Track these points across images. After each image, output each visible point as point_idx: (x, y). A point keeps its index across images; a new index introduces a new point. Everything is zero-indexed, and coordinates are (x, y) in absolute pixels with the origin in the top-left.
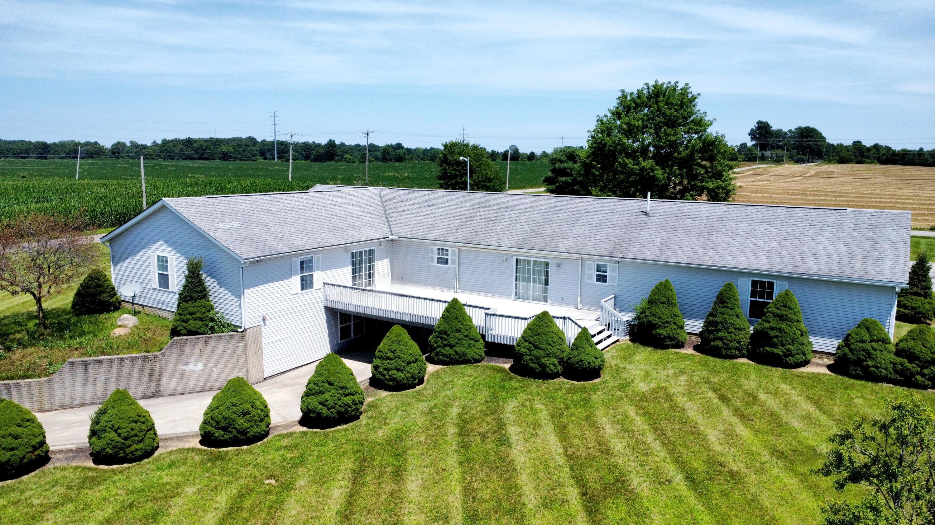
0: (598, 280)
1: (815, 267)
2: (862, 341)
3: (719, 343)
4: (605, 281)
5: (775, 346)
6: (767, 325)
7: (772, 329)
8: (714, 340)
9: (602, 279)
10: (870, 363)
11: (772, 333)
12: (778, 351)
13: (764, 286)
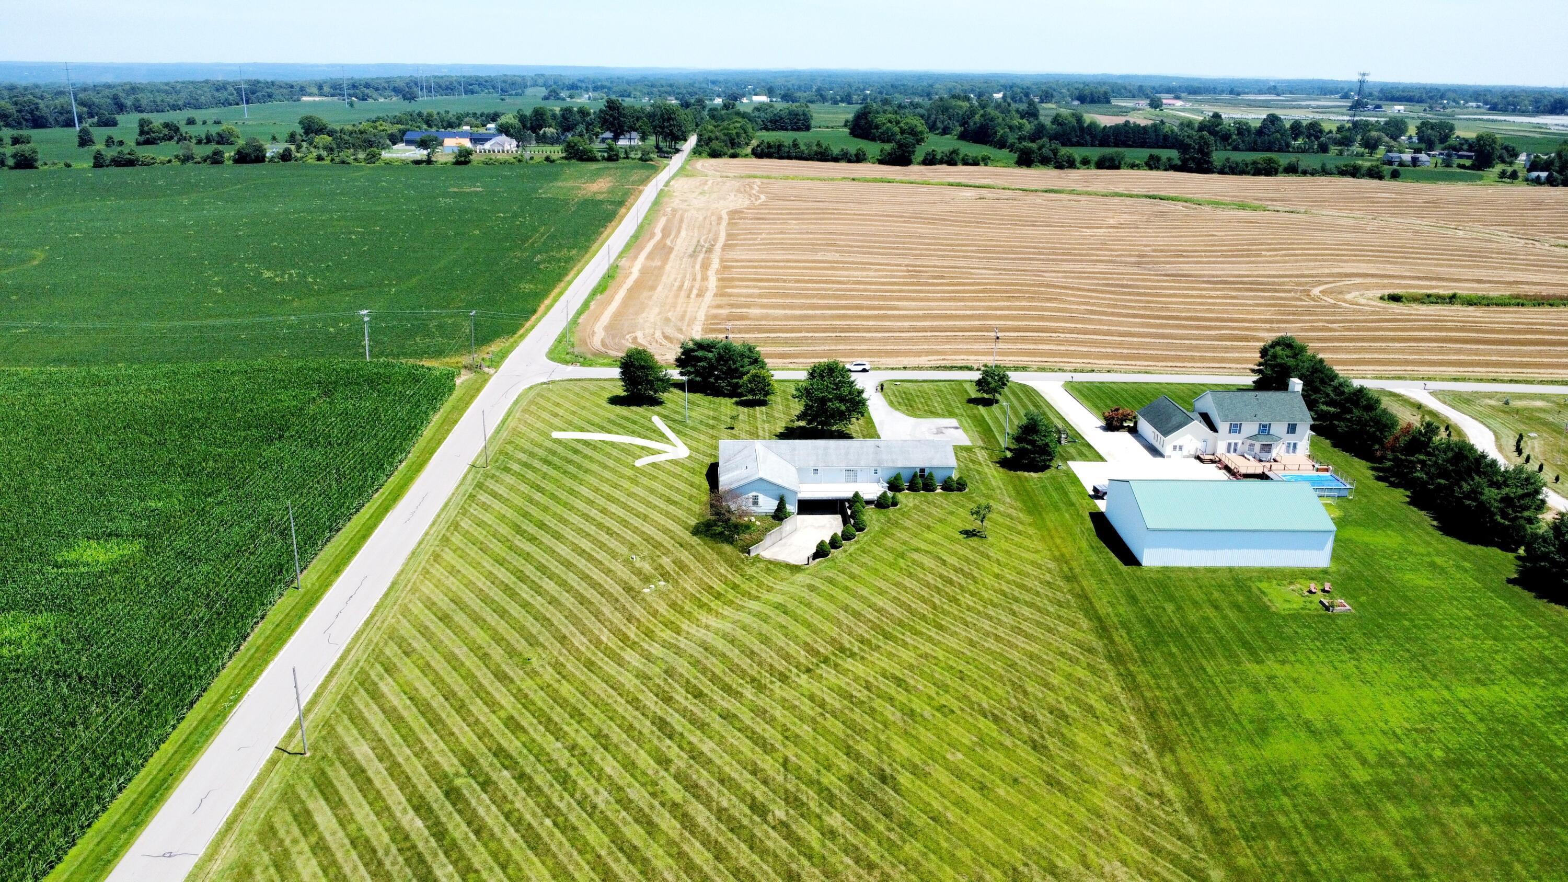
0: (875, 474)
1: (935, 463)
2: (950, 482)
3: (917, 488)
4: (877, 474)
5: (931, 487)
6: (928, 482)
7: (930, 483)
8: (915, 488)
10: (954, 488)
13: (922, 470)
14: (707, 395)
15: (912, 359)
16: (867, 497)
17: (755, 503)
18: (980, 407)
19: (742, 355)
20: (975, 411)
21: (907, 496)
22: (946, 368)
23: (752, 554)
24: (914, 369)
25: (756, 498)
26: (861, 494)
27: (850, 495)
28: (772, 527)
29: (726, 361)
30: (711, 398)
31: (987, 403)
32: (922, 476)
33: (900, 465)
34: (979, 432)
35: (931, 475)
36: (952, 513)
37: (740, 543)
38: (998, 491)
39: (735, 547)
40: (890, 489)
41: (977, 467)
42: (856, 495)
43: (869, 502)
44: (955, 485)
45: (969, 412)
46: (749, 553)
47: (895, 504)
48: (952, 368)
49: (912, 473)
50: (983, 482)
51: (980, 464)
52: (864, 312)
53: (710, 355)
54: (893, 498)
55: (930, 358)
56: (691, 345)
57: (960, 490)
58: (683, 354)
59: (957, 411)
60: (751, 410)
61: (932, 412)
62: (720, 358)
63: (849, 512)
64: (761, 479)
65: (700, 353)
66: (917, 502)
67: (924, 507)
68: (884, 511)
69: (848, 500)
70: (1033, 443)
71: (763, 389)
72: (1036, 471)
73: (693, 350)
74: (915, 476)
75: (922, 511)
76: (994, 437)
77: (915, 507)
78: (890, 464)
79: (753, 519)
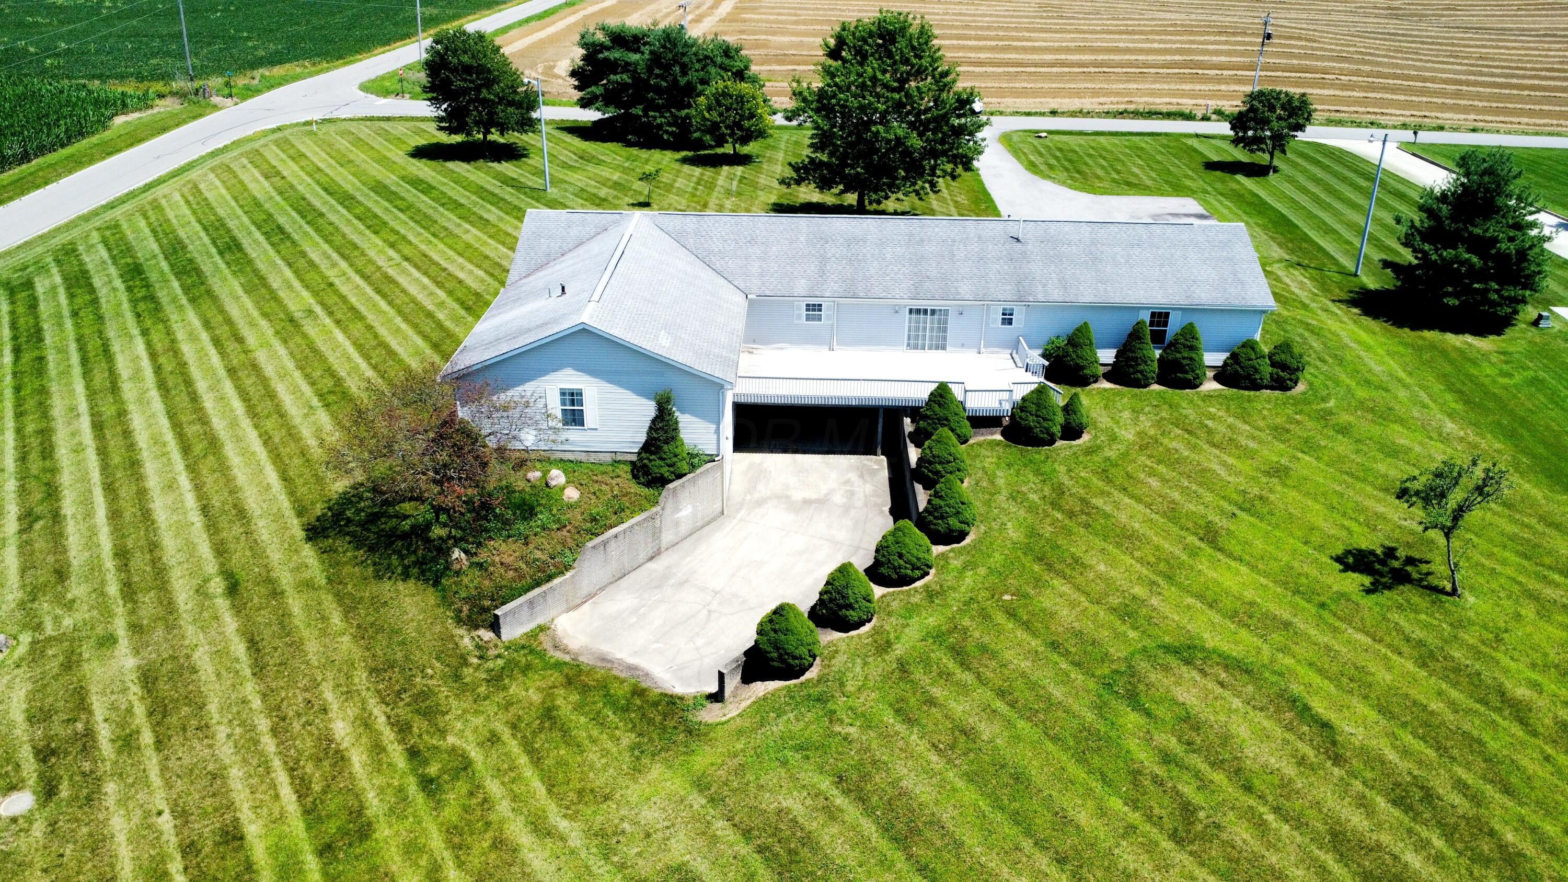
0: (1003, 323)
1: (1203, 295)
2: (1250, 360)
3: (1139, 375)
4: (1010, 323)
5: (1187, 372)
6: (1178, 355)
7: (1184, 358)
8: (1134, 373)
9: (1007, 320)
10: (1257, 377)
11: (1185, 362)
12: (1190, 376)
13: (1160, 317)
14: (630, 144)
15: (1067, 100)
16: (978, 403)
17: (574, 418)
18: (1239, 177)
19: (706, 60)
20: (1234, 186)
21: (1108, 401)
22: (1137, 114)
23: (512, 631)
24: (1073, 114)
25: (573, 397)
26: (957, 392)
27: (920, 393)
28: (620, 513)
29: (667, 68)
30: (634, 151)
31: (1257, 171)
32: (1158, 338)
33: (1088, 295)
34: (1264, 228)
35: (1189, 334)
36: (1279, 472)
37: (471, 581)
38: (1402, 394)
39: (445, 600)
40: (1050, 374)
41: (1300, 314)
42: (941, 394)
43: (982, 422)
44: (1266, 370)
45: (1219, 185)
46: (495, 627)
47: (1072, 432)
48: (1151, 114)
49: (1126, 324)
50: (1341, 361)
51: (1305, 306)
52: (970, 43)
53: (634, 57)
54: (1068, 409)
55: (1102, 100)
56: (600, 37)
57: (1281, 385)
58: (585, 58)
59: (1188, 183)
60: (709, 172)
61: (1129, 184)
62: (656, 59)
63: (914, 454)
64: (584, 332)
65: (615, 54)
66: (1146, 423)
67: (1175, 442)
68: (1038, 454)
69: (914, 412)
70: (1482, 246)
71: (738, 125)
72: (1480, 331)
73: (602, 47)
74: (1135, 335)
75: (1172, 460)
76: (1306, 238)
77: (1145, 444)
78: (1056, 295)
79: (557, 476)
